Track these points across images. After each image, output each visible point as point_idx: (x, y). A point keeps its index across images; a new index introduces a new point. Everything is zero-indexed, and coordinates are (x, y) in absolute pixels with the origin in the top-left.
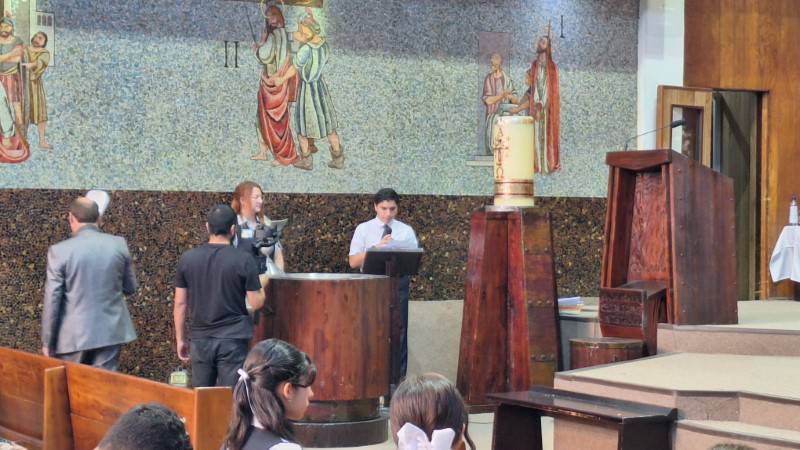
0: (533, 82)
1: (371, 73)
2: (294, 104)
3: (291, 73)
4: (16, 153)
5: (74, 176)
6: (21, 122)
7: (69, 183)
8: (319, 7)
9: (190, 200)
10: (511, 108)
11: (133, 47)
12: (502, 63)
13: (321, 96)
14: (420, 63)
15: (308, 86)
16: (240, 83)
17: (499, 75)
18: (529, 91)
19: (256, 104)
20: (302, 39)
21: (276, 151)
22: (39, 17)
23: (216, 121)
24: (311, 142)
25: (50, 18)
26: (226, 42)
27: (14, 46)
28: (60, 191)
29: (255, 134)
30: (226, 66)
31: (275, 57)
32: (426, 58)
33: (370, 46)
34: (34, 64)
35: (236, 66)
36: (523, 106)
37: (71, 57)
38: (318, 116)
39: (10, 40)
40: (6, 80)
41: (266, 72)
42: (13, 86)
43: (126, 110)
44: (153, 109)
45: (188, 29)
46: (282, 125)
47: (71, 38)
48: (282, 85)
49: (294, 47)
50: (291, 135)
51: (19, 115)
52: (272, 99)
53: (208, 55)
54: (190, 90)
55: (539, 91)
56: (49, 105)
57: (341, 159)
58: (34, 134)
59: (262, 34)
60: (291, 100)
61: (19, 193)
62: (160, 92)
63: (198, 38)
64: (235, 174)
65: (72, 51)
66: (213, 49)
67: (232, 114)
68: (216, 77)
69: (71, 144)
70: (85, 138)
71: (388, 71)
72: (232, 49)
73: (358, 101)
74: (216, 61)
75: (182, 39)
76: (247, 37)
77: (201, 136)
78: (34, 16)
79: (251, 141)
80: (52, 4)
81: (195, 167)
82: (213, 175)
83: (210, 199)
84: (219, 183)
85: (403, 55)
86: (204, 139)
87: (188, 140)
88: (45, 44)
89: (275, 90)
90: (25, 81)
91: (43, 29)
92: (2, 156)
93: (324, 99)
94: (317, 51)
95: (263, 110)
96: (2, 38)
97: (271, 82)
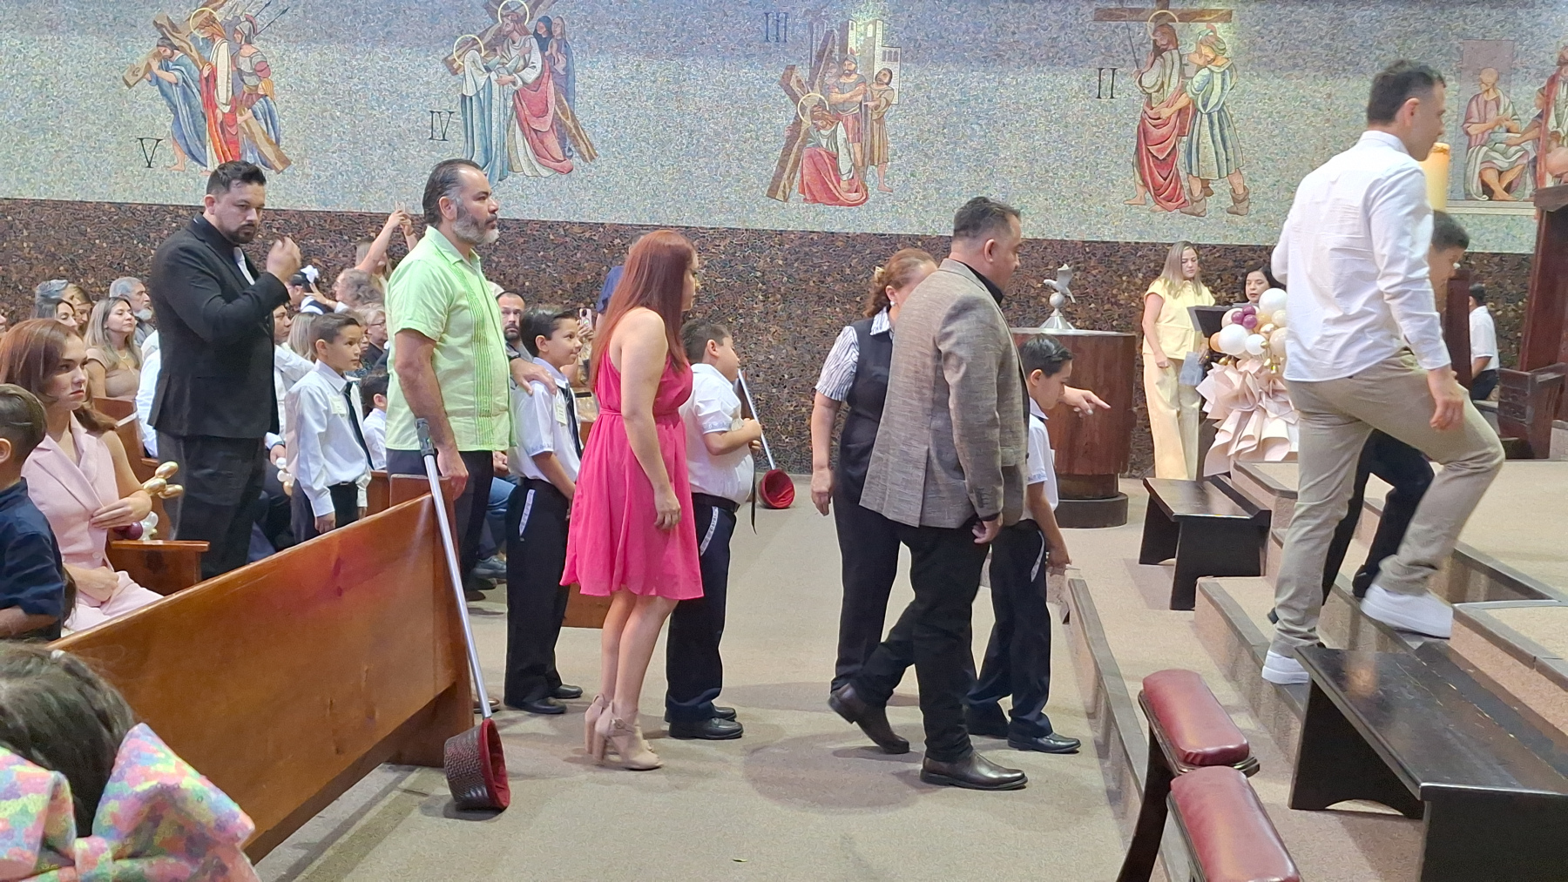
0: (1548, 104)
1: (1295, 99)
2: (1185, 139)
3: (1183, 102)
4: (854, 195)
5: (914, 220)
6: (860, 164)
7: (909, 227)
8: (1226, 21)
9: (1046, 248)
10: (1510, 138)
11: (988, 80)
12: (1498, 79)
13: (1221, 130)
15: (1205, 117)
16: (1116, 116)
17: (1492, 95)
18: (1540, 116)
19: (1135, 140)
20: (1201, 62)
21: (1157, 194)
22: (884, 52)
23: (1082, 160)
24: (1205, 184)
25: (896, 52)
26: (1101, 69)
27: (857, 85)
28: (898, 235)
29: (1131, 174)
30: (1099, 97)
31: (1163, 84)
33: (1295, 66)
34: (877, 103)
35: (1112, 97)
36: (1528, 136)
37: (918, 94)
38: (1216, 153)
39: (854, 76)
40: (847, 120)
41: (1149, 104)
42: (854, 124)
43: (975, 149)
44: (1007, 147)
45: (1055, 56)
46: (1167, 163)
47: (918, 71)
48: (1169, 118)
49: (1189, 71)
50: (1178, 175)
51: (859, 156)
52: (1156, 133)
53: (1076, 86)
54: (1054, 127)
55: (1556, 116)
56: (891, 145)
57: (1246, 203)
58: (874, 176)
59: (1147, 58)
60: (1180, 135)
61: (856, 237)
62: (1017, 129)
63: (1065, 66)
64: (1103, 220)
65: (918, 87)
66: (1084, 78)
67: (1103, 152)
68: (1085, 110)
69: (912, 186)
70: (928, 181)
71: (1320, 95)
72: (1107, 78)
73: (1274, 133)
74: (1086, 92)
75: (1045, 68)
76: (1128, 63)
77: (1062, 177)
78: (879, 51)
79: (1125, 183)
80: (900, 39)
81: (1054, 213)
82: (1075, 221)
83: (1069, 248)
84: (1082, 230)
85: (1343, 75)
86: (1066, 181)
87: (1047, 182)
88: (890, 81)
89: (1160, 122)
90: (866, 121)
91: (887, 65)
92: (838, 199)
93: (1226, 132)
94: (1220, 76)
95: (1144, 146)
96: (844, 77)
97: (1155, 114)
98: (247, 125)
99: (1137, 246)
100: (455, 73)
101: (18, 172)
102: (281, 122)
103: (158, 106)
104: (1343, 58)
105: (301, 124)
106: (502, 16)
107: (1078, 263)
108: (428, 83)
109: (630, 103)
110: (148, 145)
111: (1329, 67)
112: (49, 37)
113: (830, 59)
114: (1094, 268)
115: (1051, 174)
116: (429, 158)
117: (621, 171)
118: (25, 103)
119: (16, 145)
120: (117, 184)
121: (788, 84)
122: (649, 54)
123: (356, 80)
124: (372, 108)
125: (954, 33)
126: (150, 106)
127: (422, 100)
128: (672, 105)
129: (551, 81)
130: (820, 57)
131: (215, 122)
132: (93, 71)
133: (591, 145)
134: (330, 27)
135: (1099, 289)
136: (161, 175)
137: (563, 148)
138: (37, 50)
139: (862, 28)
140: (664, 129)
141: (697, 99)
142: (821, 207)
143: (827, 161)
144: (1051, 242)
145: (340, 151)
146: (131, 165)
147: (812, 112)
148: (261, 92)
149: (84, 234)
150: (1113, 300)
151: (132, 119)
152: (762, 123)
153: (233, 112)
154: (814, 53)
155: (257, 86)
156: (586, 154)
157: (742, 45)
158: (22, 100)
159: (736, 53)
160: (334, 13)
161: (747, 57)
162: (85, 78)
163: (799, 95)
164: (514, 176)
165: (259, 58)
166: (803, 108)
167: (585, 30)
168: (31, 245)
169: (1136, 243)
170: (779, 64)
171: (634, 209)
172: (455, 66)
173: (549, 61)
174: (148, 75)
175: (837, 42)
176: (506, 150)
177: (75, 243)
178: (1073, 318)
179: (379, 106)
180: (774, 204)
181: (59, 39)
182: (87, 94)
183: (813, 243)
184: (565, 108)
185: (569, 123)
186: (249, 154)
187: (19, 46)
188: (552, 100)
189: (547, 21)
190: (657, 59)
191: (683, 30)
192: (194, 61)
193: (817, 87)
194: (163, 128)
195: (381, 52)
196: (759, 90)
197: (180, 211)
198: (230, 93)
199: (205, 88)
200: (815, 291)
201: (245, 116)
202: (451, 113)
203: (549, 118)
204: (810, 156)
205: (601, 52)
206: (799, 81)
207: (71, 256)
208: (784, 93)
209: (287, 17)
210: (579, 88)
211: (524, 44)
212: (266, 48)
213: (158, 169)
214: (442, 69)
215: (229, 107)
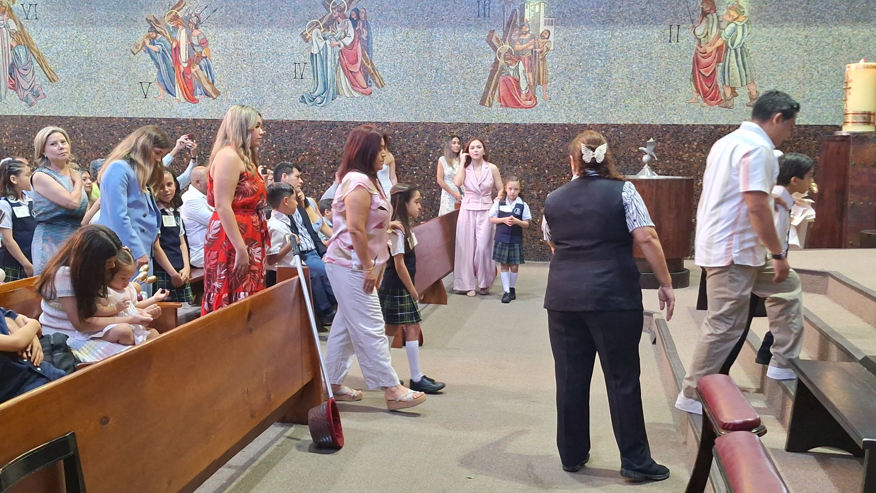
1: (786, 39)
2: (721, 64)
3: (719, 43)
4: (529, 102)
5: (563, 115)
6: (532, 84)
7: (560, 120)
9: (640, 129)
11: (605, 34)
13: (743, 58)
14: (830, 29)
15: (733, 51)
16: (680, 52)
19: (692, 66)
20: (730, 19)
21: (705, 95)
22: (546, 21)
23: (661, 78)
24: (733, 90)
25: (552, 20)
26: (671, 26)
27: (530, 39)
28: (555, 124)
29: (690, 85)
30: (670, 42)
31: (707, 33)
32: (836, 25)
33: (786, 20)
34: (542, 49)
35: (678, 42)
37: (565, 44)
38: (740, 72)
39: (528, 35)
40: (525, 60)
41: (700, 45)
42: (528, 63)
43: (598, 74)
44: (617, 72)
45: (644, 19)
46: (711, 78)
47: (565, 30)
48: (712, 52)
49: (723, 25)
50: (717, 86)
51: (531, 80)
52: (704, 61)
53: (656, 36)
54: (644, 60)
56: (550, 73)
58: (540, 91)
59: (697, 18)
60: (718, 61)
61: (531, 126)
62: (622, 62)
63: (650, 24)
64: (673, 112)
65: (565, 40)
66: (661, 31)
67: (673, 73)
68: (662, 49)
69: (562, 96)
70: (571, 93)
71: (800, 36)
72: (675, 30)
73: (774, 59)
74: (662, 39)
75: (639, 26)
76: (687, 22)
77: (649, 88)
78: (542, 20)
79: (685, 91)
80: (554, 13)
81: (644, 108)
82: (657, 114)
83: (654, 129)
84: (661, 119)
85: (814, 24)
86: (651, 90)
87: (640, 91)
88: (549, 37)
89: (706, 55)
90: (536, 60)
91: (548, 28)
92: (520, 105)
93: (745, 60)
94: (741, 27)
95: (697, 69)
96: (523, 35)
97: (703, 50)
98: (197, 73)
99: (694, 127)
100: (307, 41)
101: (77, 102)
102: (214, 71)
103: (150, 65)
104: (814, 15)
105: (225, 72)
106: (332, 9)
107: (659, 137)
108: (293, 47)
109: (403, 54)
110: (145, 86)
111: (806, 20)
112: (92, 29)
113: (515, 26)
114: (669, 140)
115: (642, 87)
116: (293, 89)
117: (398, 92)
118: (80, 65)
119: (76, 88)
120: (129, 107)
121: (491, 41)
122: (413, 27)
123: (254, 47)
124: (263, 62)
125: (585, 8)
126: (145, 65)
127: (289, 57)
128: (427, 55)
129: (359, 44)
130: (509, 25)
131: (180, 73)
132: (115, 46)
133: (382, 79)
134: (240, 18)
135: (671, 152)
136: (152, 102)
137: (366, 81)
138: (86, 36)
139: (533, 7)
140: (422, 68)
141: (440, 51)
142: (510, 110)
143: (514, 83)
144: (643, 125)
145: (246, 86)
146: (136, 97)
147: (505, 56)
148: (204, 55)
149: (113, 135)
150: (680, 158)
151: (136, 73)
152: (476, 63)
153: (189, 67)
154: (505, 23)
155: (201, 52)
156: (379, 84)
157: (464, 20)
158: (78, 63)
159: (461, 24)
160: (241, 11)
161: (468, 26)
162: (111, 50)
163: (497, 47)
164: (340, 97)
165: (202, 37)
166: (500, 54)
167: (378, 15)
168: (85, 141)
169: (693, 125)
170: (486, 30)
171: (406, 114)
172: (307, 37)
173: (358, 33)
174: (144, 48)
175: (518, 16)
176: (335, 83)
177: (108, 140)
178: (656, 169)
179: (267, 61)
180: (484, 108)
181: (97, 30)
182: (112, 59)
183: (506, 130)
184: (367, 59)
185: (370, 67)
186: (198, 89)
187: (76, 34)
188: (360, 54)
189: (357, 11)
190: (417, 29)
191: (432, 13)
192: (168, 39)
193: (507, 42)
194: (152, 76)
195: (267, 31)
196: (475, 45)
197: (163, 122)
198: (187, 56)
199: (174, 54)
200: (508, 157)
201: (195, 69)
202: (305, 63)
203: (359, 64)
204: (504, 81)
205: (387, 26)
206: (497, 39)
207: (106, 147)
208: (488, 46)
209: (216, 14)
210: (375, 48)
211: (345, 24)
212: (206, 31)
213: (150, 99)
214: (300, 39)
215: (187, 64)
